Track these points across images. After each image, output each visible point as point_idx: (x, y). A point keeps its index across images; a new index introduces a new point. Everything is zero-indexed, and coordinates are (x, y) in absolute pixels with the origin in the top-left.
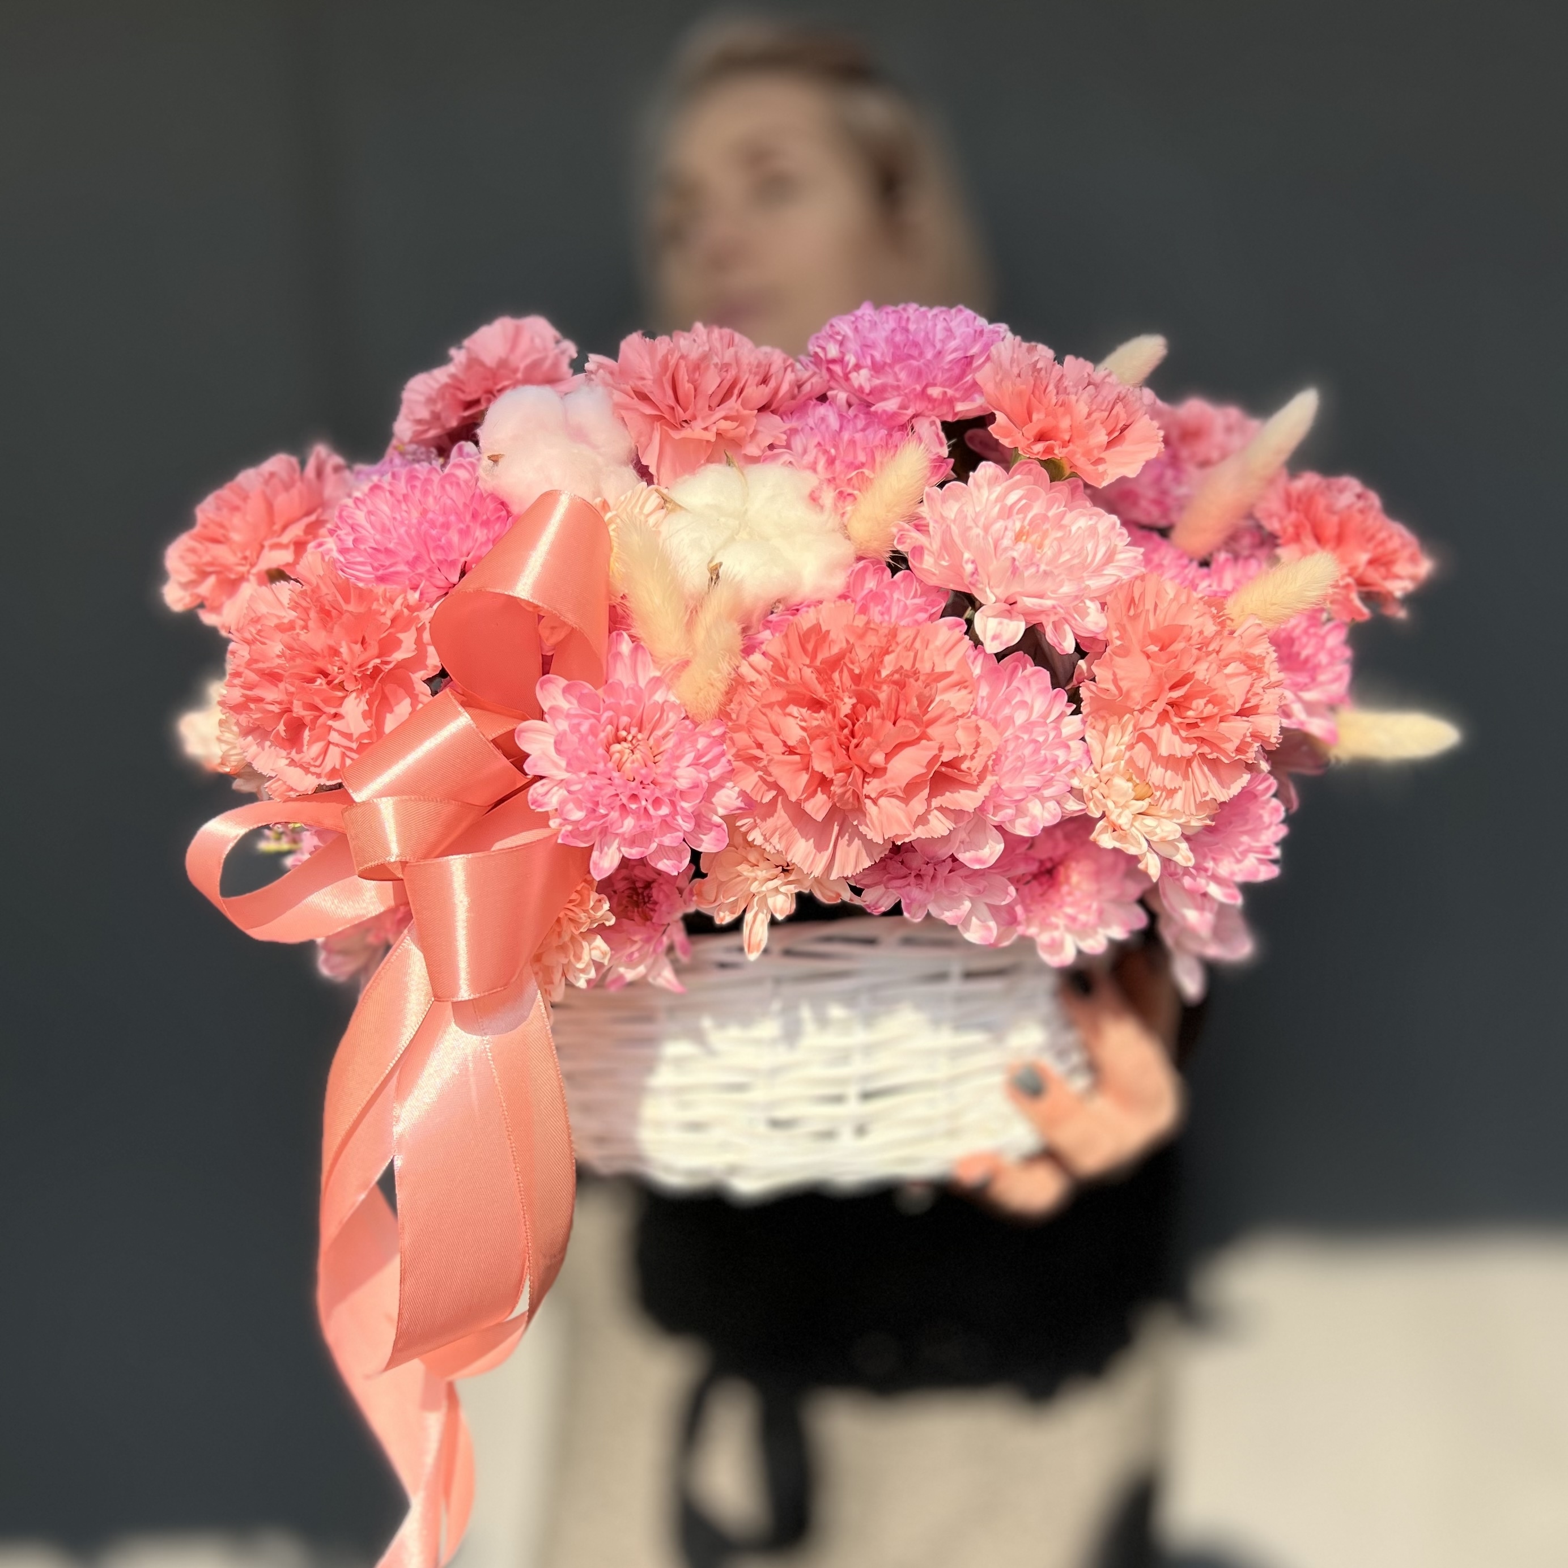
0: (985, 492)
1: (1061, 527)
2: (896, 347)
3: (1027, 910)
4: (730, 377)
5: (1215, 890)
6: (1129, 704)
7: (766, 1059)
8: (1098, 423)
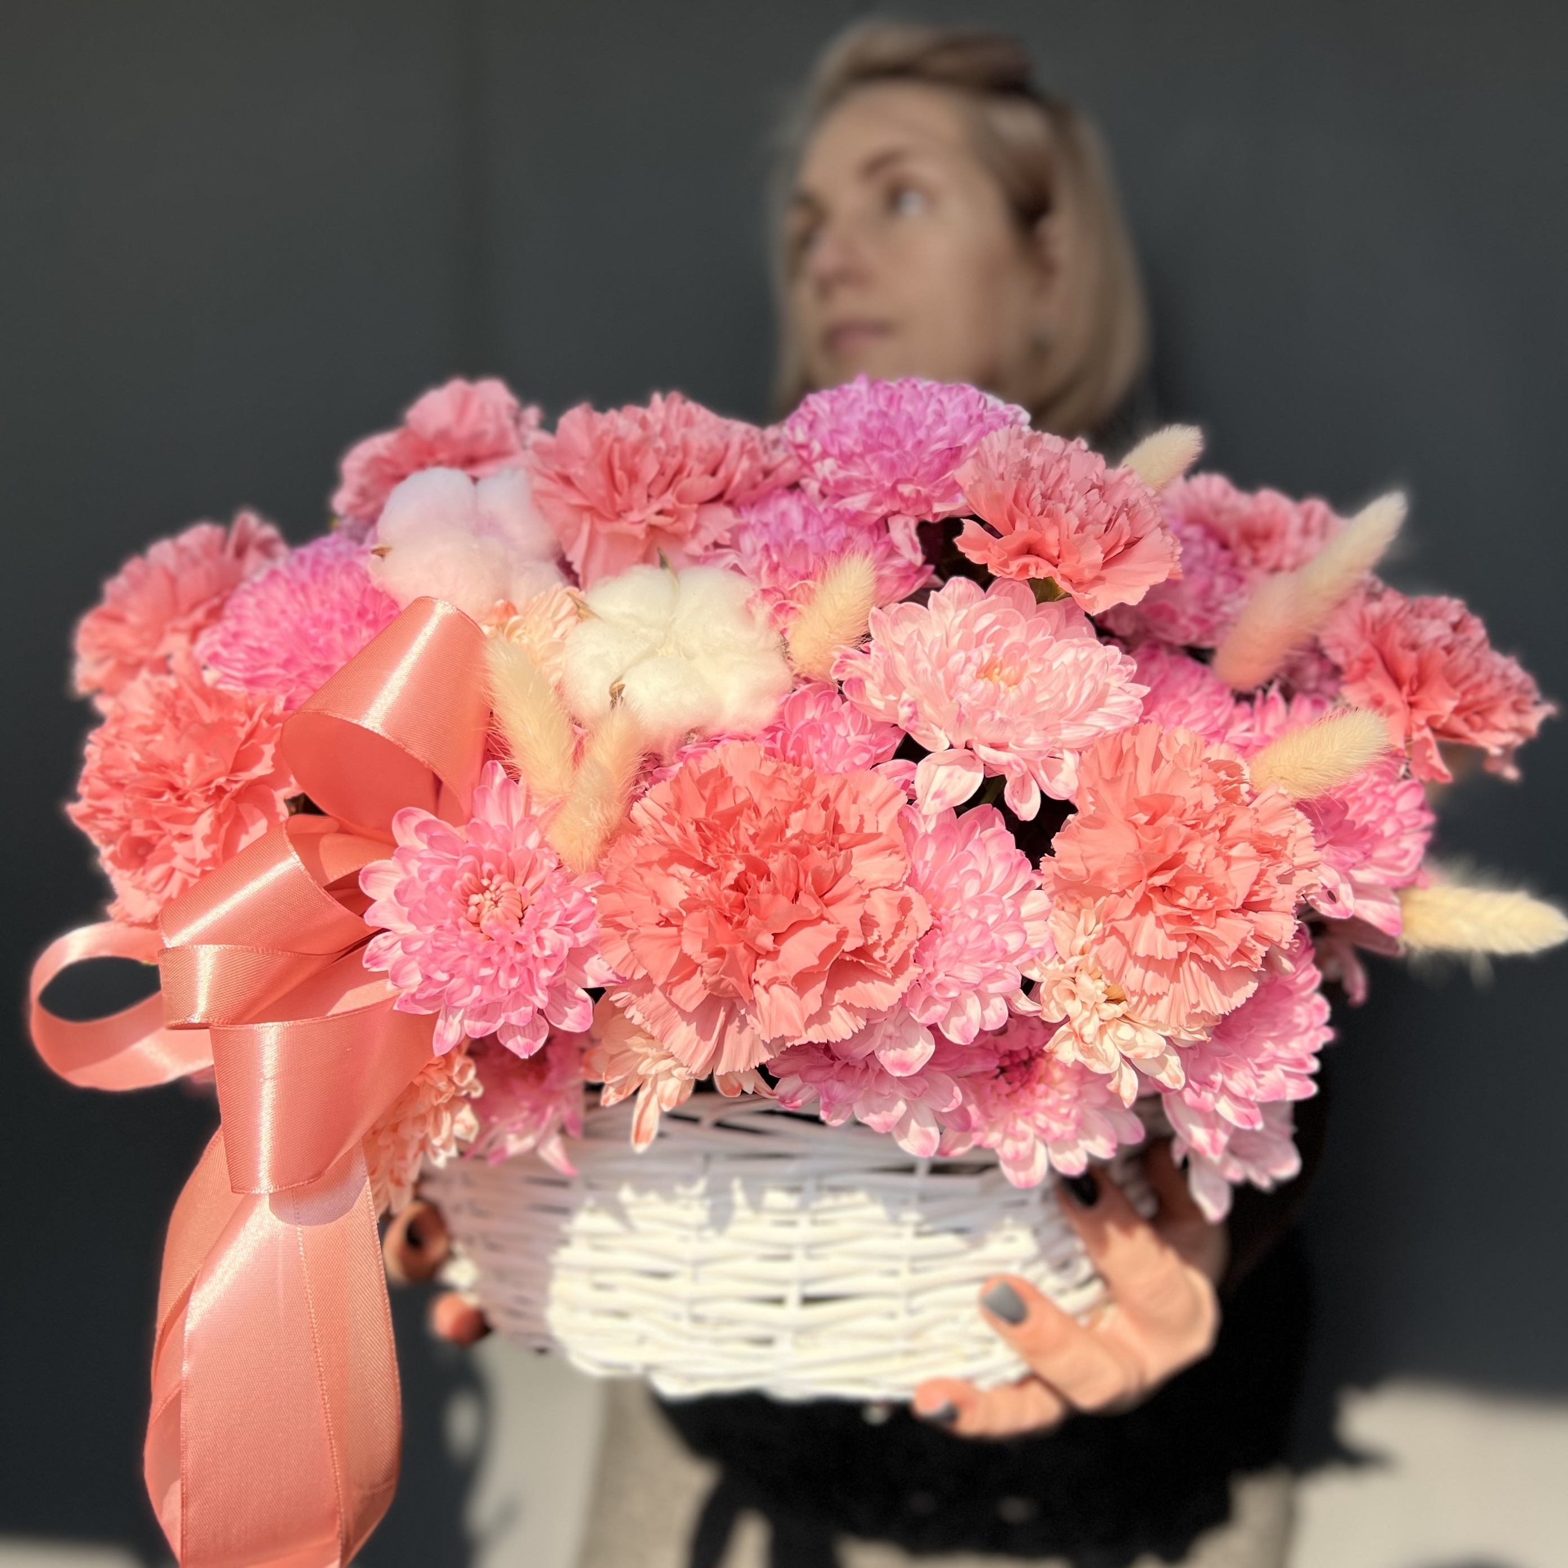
0: (951, 613)
1: (1041, 660)
2: (868, 433)
3: (986, 1114)
4: (674, 462)
5: (1225, 1108)
6: (1104, 885)
7: (693, 1249)
8: (1092, 537)
